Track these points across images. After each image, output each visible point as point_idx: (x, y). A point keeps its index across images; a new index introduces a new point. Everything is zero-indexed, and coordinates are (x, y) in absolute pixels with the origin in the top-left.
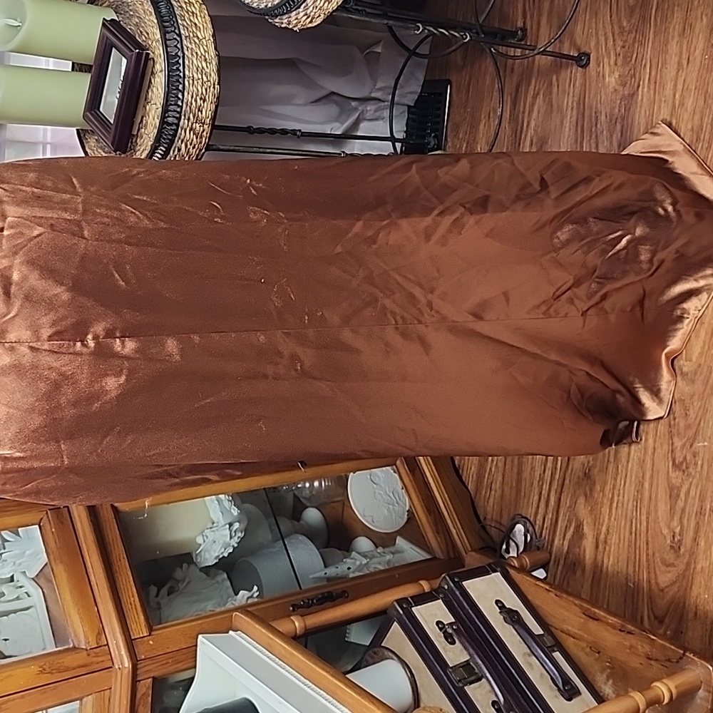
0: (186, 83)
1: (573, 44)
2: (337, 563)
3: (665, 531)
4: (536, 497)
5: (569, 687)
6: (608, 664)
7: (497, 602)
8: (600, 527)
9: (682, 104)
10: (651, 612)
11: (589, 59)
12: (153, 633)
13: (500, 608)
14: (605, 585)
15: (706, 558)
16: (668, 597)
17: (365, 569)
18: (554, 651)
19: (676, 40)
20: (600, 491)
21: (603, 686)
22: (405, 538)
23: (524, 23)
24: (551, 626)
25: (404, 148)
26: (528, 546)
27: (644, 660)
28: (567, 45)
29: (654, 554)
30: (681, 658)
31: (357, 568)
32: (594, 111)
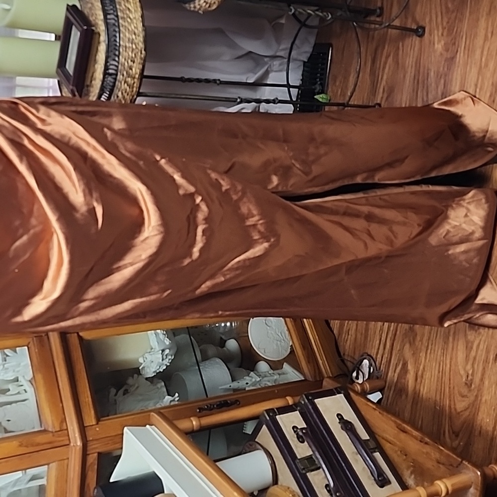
0: (121, 50)
1: (414, 20)
2: (239, 379)
3: (462, 372)
4: (378, 342)
5: (382, 478)
6: (412, 464)
7: (338, 415)
8: (419, 366)
9: (486, 65)
10: (450, 428)
11: (424, 31)
12: (100, 423)
13: (339, 419)
14: (421, 406)
15: (489, 394)
16: (462, 419)
17: (258, 384)
18: (375, 452)
19: (484, 19)
20: (420, 341)
21: (408, 478)
22: (289, 364)
23: (382, 4)
24: (376, 434)
25: (300, 92)
26: (371, 375)
27: (435, 464)
28: (410, 20)
29: (454, 388)
30: (459, 464)
31: (252, 383)
32: (426, 68)
